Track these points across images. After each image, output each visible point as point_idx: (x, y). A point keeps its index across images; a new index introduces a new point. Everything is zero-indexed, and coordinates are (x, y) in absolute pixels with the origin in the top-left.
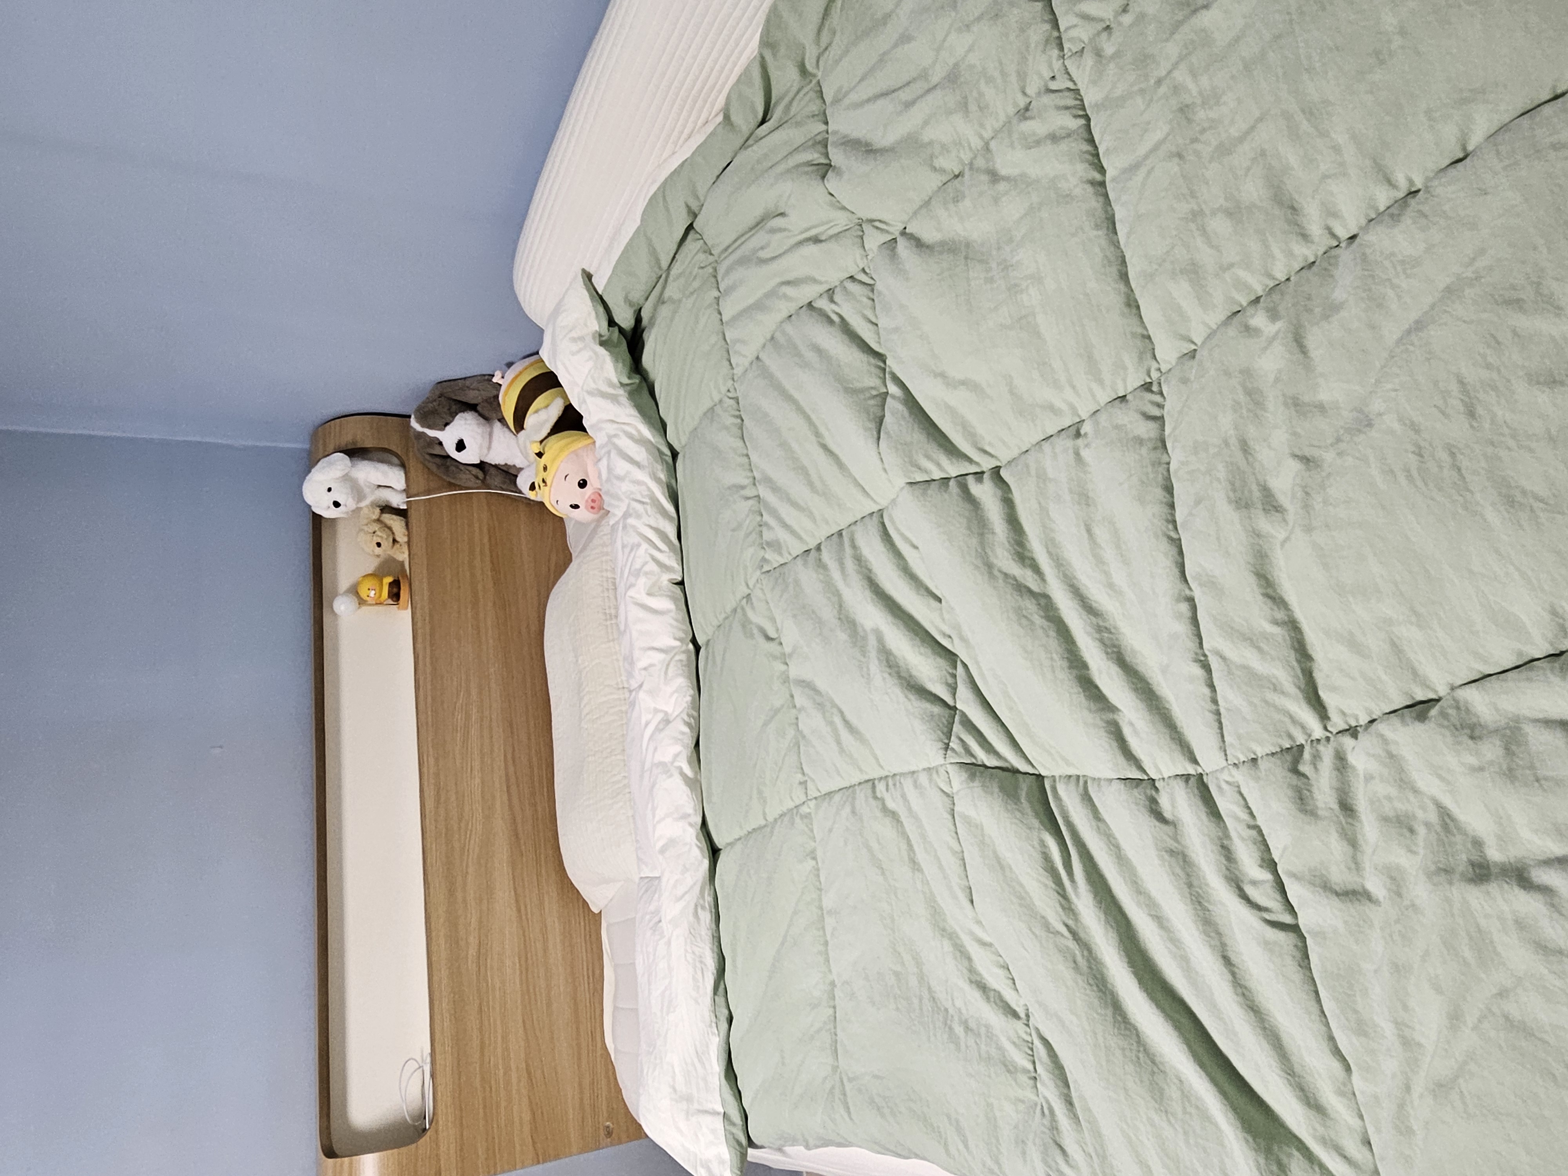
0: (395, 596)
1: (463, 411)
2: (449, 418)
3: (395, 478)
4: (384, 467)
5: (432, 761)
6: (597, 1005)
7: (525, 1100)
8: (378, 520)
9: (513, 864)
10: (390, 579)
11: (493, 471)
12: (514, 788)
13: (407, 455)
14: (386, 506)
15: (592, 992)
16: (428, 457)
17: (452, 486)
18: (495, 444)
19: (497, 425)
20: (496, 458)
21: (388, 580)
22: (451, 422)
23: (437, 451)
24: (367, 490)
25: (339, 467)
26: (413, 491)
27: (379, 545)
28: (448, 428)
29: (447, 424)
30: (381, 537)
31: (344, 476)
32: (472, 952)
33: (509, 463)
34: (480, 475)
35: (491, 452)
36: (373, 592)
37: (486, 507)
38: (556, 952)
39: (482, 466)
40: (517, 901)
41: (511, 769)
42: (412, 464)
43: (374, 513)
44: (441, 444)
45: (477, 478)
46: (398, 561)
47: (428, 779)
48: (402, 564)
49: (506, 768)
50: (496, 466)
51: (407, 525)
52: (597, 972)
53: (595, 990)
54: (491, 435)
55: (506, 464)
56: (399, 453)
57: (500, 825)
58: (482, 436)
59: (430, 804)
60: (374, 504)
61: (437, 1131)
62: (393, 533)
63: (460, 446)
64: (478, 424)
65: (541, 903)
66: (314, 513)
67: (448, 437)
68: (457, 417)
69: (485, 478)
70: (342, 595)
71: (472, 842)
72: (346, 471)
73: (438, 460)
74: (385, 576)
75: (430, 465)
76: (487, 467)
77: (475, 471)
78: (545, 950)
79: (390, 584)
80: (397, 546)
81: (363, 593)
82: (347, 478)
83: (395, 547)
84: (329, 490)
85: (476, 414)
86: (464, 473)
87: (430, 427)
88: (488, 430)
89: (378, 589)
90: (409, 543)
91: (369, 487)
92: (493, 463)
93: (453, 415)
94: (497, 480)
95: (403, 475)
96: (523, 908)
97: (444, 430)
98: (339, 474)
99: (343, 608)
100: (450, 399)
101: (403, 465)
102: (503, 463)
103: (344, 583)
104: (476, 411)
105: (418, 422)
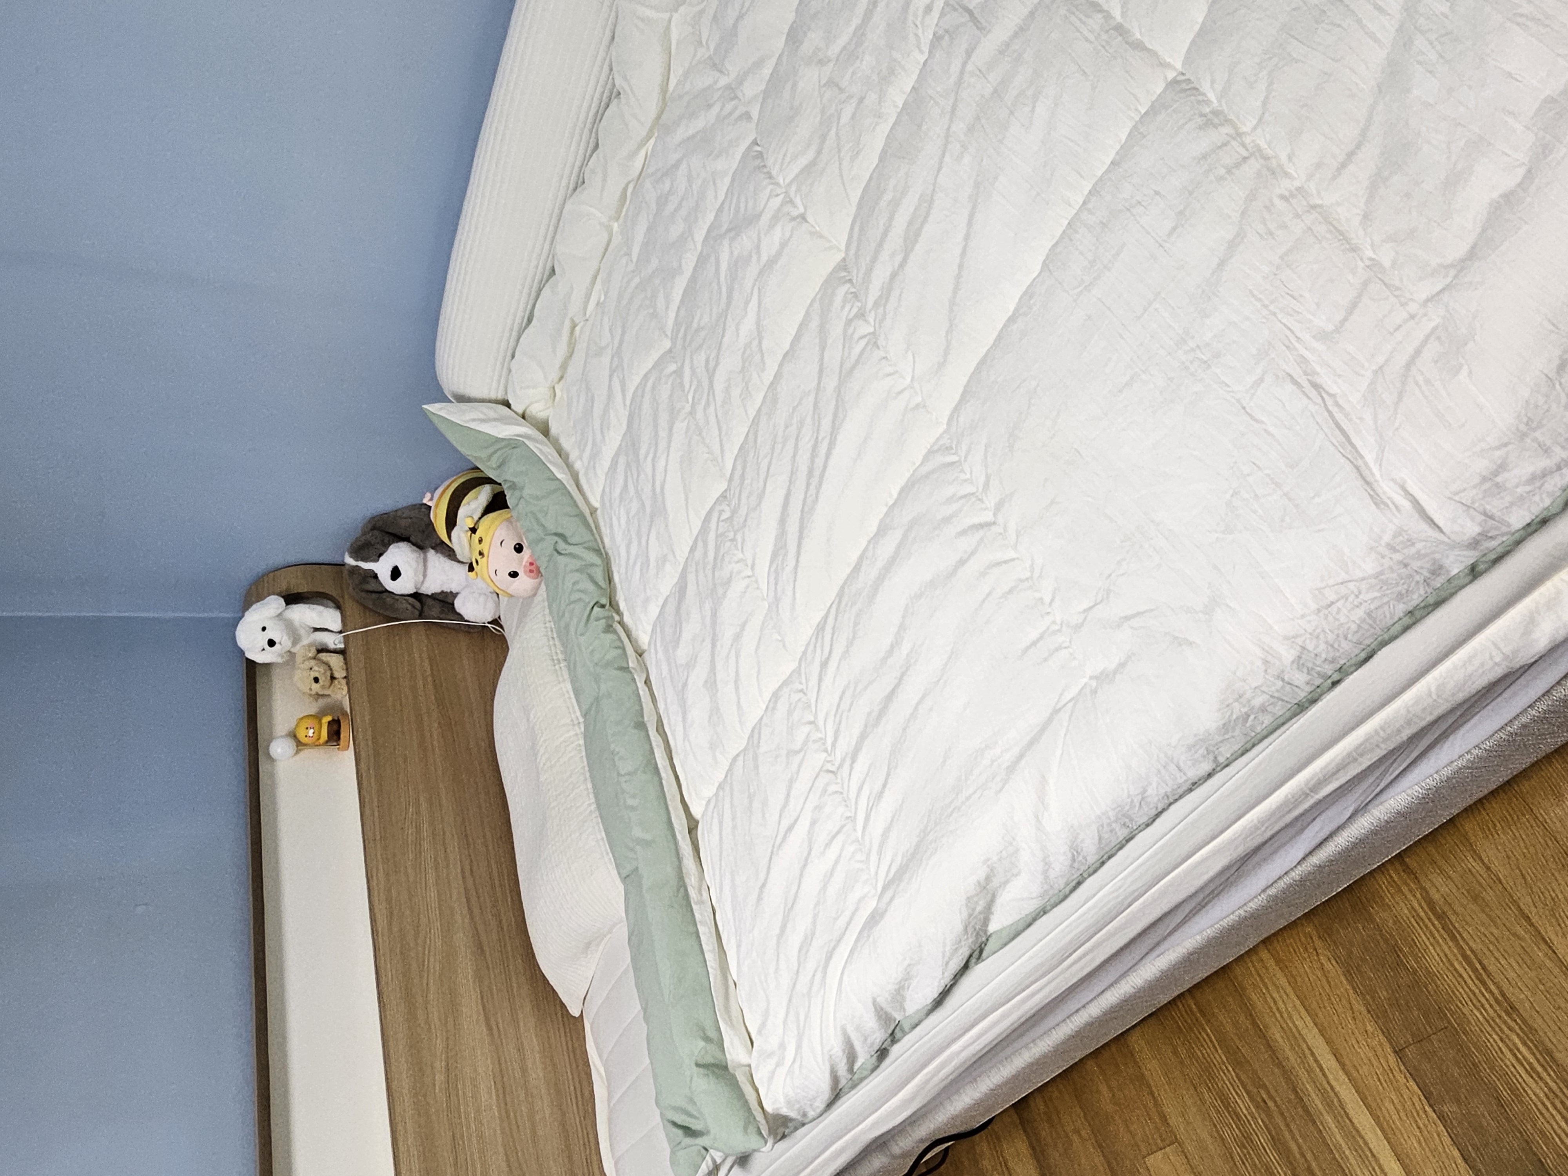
0: (335, 735)
1: (396, 542)
2: (382, 549)
3: (330, 618)
4: (319, 608)
5: (381, 875)
6: (591, 1132)
8: (315, 659)
9: (479, 978)
10: (329, 718)
11: (430, 602)
12: (474, 900)
13: (343, 597)
14: (323, 647)
15: (582, 1114)
16: (364, 594)
17: (389, 619)
18: (430, 571)
19: (432, 553)
20: (430, 587)
21: (327, 719)
22: (384, 552)
23: (372, 586)
24: (302, 632)
25: (274, 608)
27: (316, 680)
28: (381, 558)
29: (381, 555)
30: (319, 673)
31: (278, 617)
32: (440, 1078)
34: (418, 605)
35: (427, 579)
36: (311, 731)
37: (424, 638)
38: (537, 1073)
39: (416, 596)
40: (487, 1019)
41: (470, 881)
42: (347, 602)
43: (310, 652)
44: (375, 576)
45: (413, 606)
46: (339, 700)
47: (379, 895)
49: (464, 880)
50: (432, 596)
51: (345, 659)
52: (587, 1093)
53: (586, 1111)
54: (425, 560)
55: (442, 592)
56: (334, 594)
57: (461, 939)
58: (417, 562)
59: (382, 921)
60: (311, 646)
62: (331, 670)
63: (396, 573)
64: (412, 552)
65: (515, 1020)
66: (247, 659)
67: (382, 568)
68: (391, 547)
69: (420, 608)
70: (278, 739)
71: (432, 958)
72: (282, 613)
73: (374, 596)
74: (325, 715)
76: (424, 599)
77: (411, 600)
78: (524, 1070)
79: (329, 722)
80: (336, 682)
81: (301, 736)
82: (281, 619)
83: (333, 683)
84: (264, 629)
85: (410, 544)
86: (402, 604)
87: (365, 559)
88: (422, 556)
89: (317, 727)
90: (347, 680)
91: (305, 630)
92: (430, 594)
93: (386, 546)
94: (434, 609)
95: (339, 615)
96: (494, 1026)
97: (378, 560)
98: (274, 615)
99: (279, 750)
100: (382, 532)
102: (439, 591)
103: (281, 728)
104: (409, 541)
105: (351, 557)
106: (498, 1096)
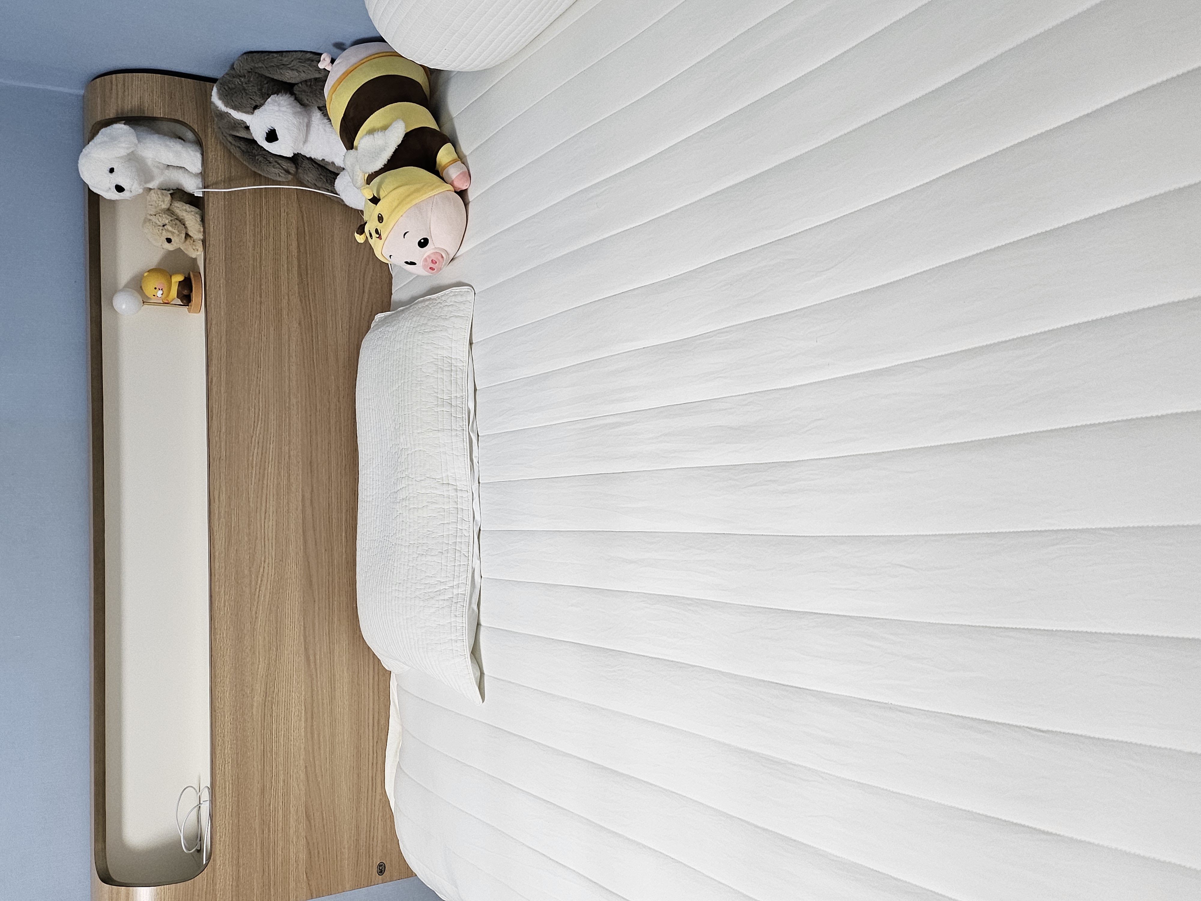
0: (186, 297)
1: (277, 93)
2: (259, 100)
3: (189, 158)
4: (177, 146)
5: (223, 497)
6: (380, 753)
7: (303, 842)
8: (169, 211)
10: (180, 278)
13: (205, 132)
14: (178, 189)
16: (230, 139)
17: (258, 178)
19: (317, 115)
21: (178, 278)
23: (242, 134)
24: (156, 171)
25: (123, 145)
26: (211, 179)
27: (169, 240)
29: (256, 107)
30: (173, 233)
31: (128, 154)
32: (258, 699)
33: (327, 160)
34: (292, 169)
36: (160, 292)
37: (295, 205)
39: (297, 159)
40: (306, 649)
41: (309, 511)
42: (211, 142)
43: (163, 201)
44: (247, 128)
45: (288, 172)
46: (192, 258)
47: (219, 519)
48: (194, 260)
49: (303, 511)
50: (310, 159)
51: (203, 220)
52: (382, 722)
54: (308, 126)
56: (196, 128)
59: (220, 546)
60: (163, 189)
61: (214, 870)
62: (186, 228)
63: (272, 136)
64: (295, 113)
65: (331, 652)
68: (269, 100)
69: (297, 172)
70: (122, 290)
71: (263, 588)
72: (132, 149)
73: (243, 145)
74: (174, 273)
75: (233, 150)
77: (286, 165)
78: (332, 699)
79: (180, 283)
81: (149, 290)
82: (133, 159)
83: (187, 242)
84: (112, 170)
85: (292, 99)
86: (274, 167)
87: (235, 108)
89: (165, 286)
90: (204, 241)
91: (158, 167)
93: (265, 96)
94: (310, 176)
95: (199, 156)
96: (312, 658)
97: (253, 113)
98: (123, 152)
99: (124, 307)
100: (261, 76)
101: (199, 143)
103: (125, 275)
104: (292, 94)
105: (220, 99)
106: (306, 720)
